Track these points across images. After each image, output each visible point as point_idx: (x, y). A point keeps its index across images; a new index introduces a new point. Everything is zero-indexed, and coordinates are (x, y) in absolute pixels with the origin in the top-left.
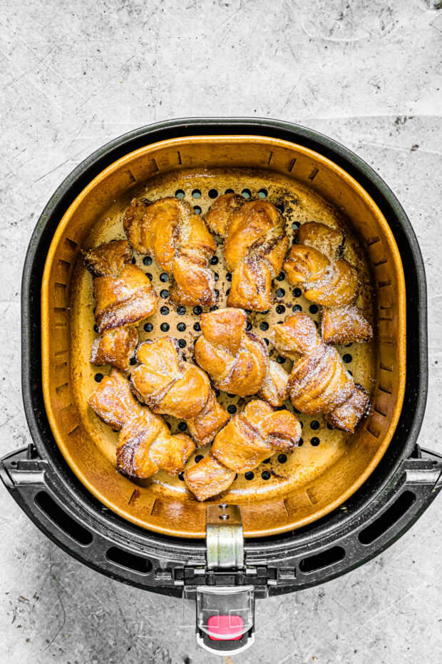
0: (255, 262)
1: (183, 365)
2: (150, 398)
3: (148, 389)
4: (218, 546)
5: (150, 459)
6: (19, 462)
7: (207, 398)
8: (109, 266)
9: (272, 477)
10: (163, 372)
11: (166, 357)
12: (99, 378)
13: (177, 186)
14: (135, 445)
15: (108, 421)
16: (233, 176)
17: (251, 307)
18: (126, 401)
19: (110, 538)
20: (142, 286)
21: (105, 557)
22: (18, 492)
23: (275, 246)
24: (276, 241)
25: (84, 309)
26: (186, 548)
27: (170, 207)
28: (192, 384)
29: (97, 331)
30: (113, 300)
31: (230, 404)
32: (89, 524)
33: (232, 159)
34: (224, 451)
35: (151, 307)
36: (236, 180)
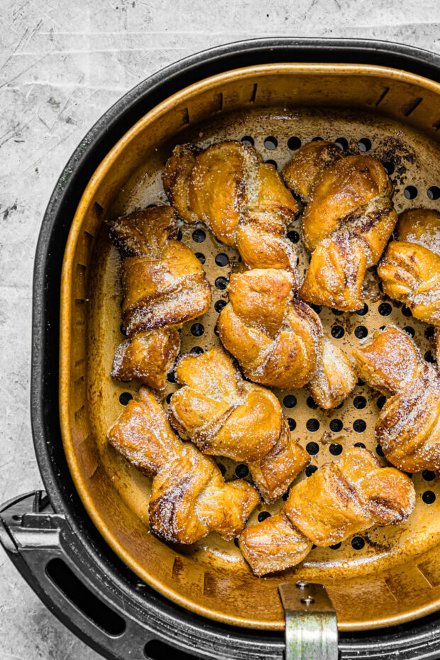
0: (346, 241)
1: (242, 386)
2: (198, 434)
3: (195, 420)
4: (302, 642)
5: (197, 516)
6: (23, 516)
7: (279, 431)
8: (146, 242)
9: (366, 545)
10: (215, 396)
11: (220, 375)
12: (125, 399)
13: (244, 131)
14: (175, 498)
15: (137, 463)
16: (323, 119)
17: (333, 304)
18: (161, 435)
19: (150, 626)
20: (193, 273)
21: (142, 653)
22: (22, 558)
23: (378, 222)
24: (379, 215)
25: (108, 302)
26: (256, 644)
27: (230, 155)
28: (258, 413)
29: (124, 332)
30: (150, 290)
31: (309, 441)
32: (122, 607)
33: (327, 96)
34: (302, 512)
35: (203, 303)
36: (327, 125)
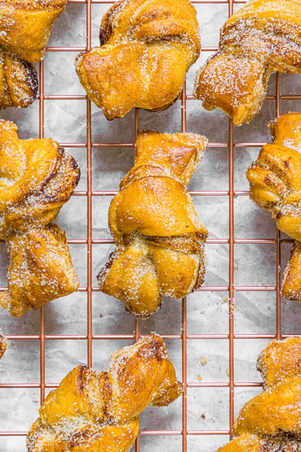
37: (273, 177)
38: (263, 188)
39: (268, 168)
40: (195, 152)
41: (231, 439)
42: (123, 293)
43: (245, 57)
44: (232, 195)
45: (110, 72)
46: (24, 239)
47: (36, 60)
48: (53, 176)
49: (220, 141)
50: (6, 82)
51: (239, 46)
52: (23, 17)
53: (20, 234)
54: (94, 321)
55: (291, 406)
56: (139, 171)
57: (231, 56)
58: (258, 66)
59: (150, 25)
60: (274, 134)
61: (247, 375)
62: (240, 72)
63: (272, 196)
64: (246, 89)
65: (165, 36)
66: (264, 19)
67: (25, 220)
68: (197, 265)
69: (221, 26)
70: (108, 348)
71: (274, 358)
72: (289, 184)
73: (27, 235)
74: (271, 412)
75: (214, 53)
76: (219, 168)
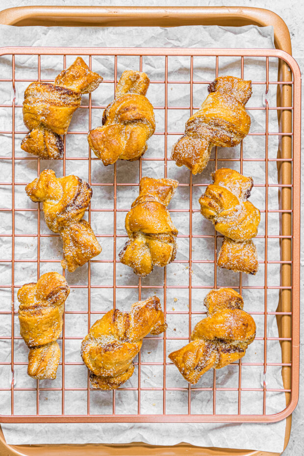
37: (213, 202)
38: (208, 208)
39: (210, 197)
40: (171, 188)
41: (189, 342)
42: (132, 264)
43: (198, 138)
44: (191, 212)
45: (104, 140)
46: (69, 230)
47: (62, 133)
48: (78, 195)
49: (185, 183)
50: (45, 144)
51: (196, 132)
52: (55, 110)
53: (66, 228)
54: (117, 278)
55: (222, 325)
56: (142, 198)
57: (191, 137)
58: (205, 143)
59: (125, 114)
60: (214, 180)
61: (199, 308)
62: (196, 146)
63: (212, 212)
64: (199, 155)
65: (134, 120)
66: (209, 118)
67: (68, 220)
68: (172, 249)
69: (186, 121)
70: (125, 293)
71: (213, 299)
72: (221, 206)
73: (70, 228)
74: (211, 328)
75: (182, 136)
76: (185, 197)
